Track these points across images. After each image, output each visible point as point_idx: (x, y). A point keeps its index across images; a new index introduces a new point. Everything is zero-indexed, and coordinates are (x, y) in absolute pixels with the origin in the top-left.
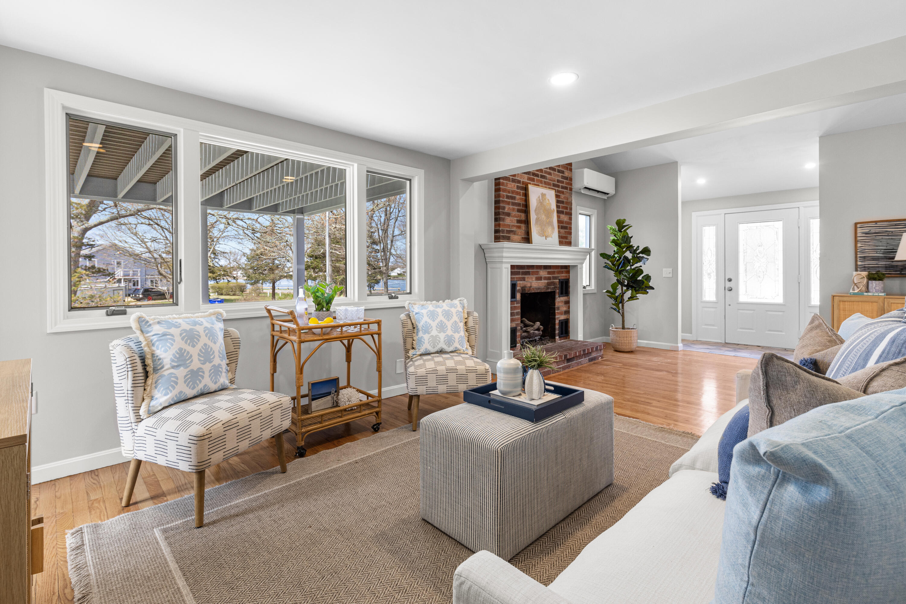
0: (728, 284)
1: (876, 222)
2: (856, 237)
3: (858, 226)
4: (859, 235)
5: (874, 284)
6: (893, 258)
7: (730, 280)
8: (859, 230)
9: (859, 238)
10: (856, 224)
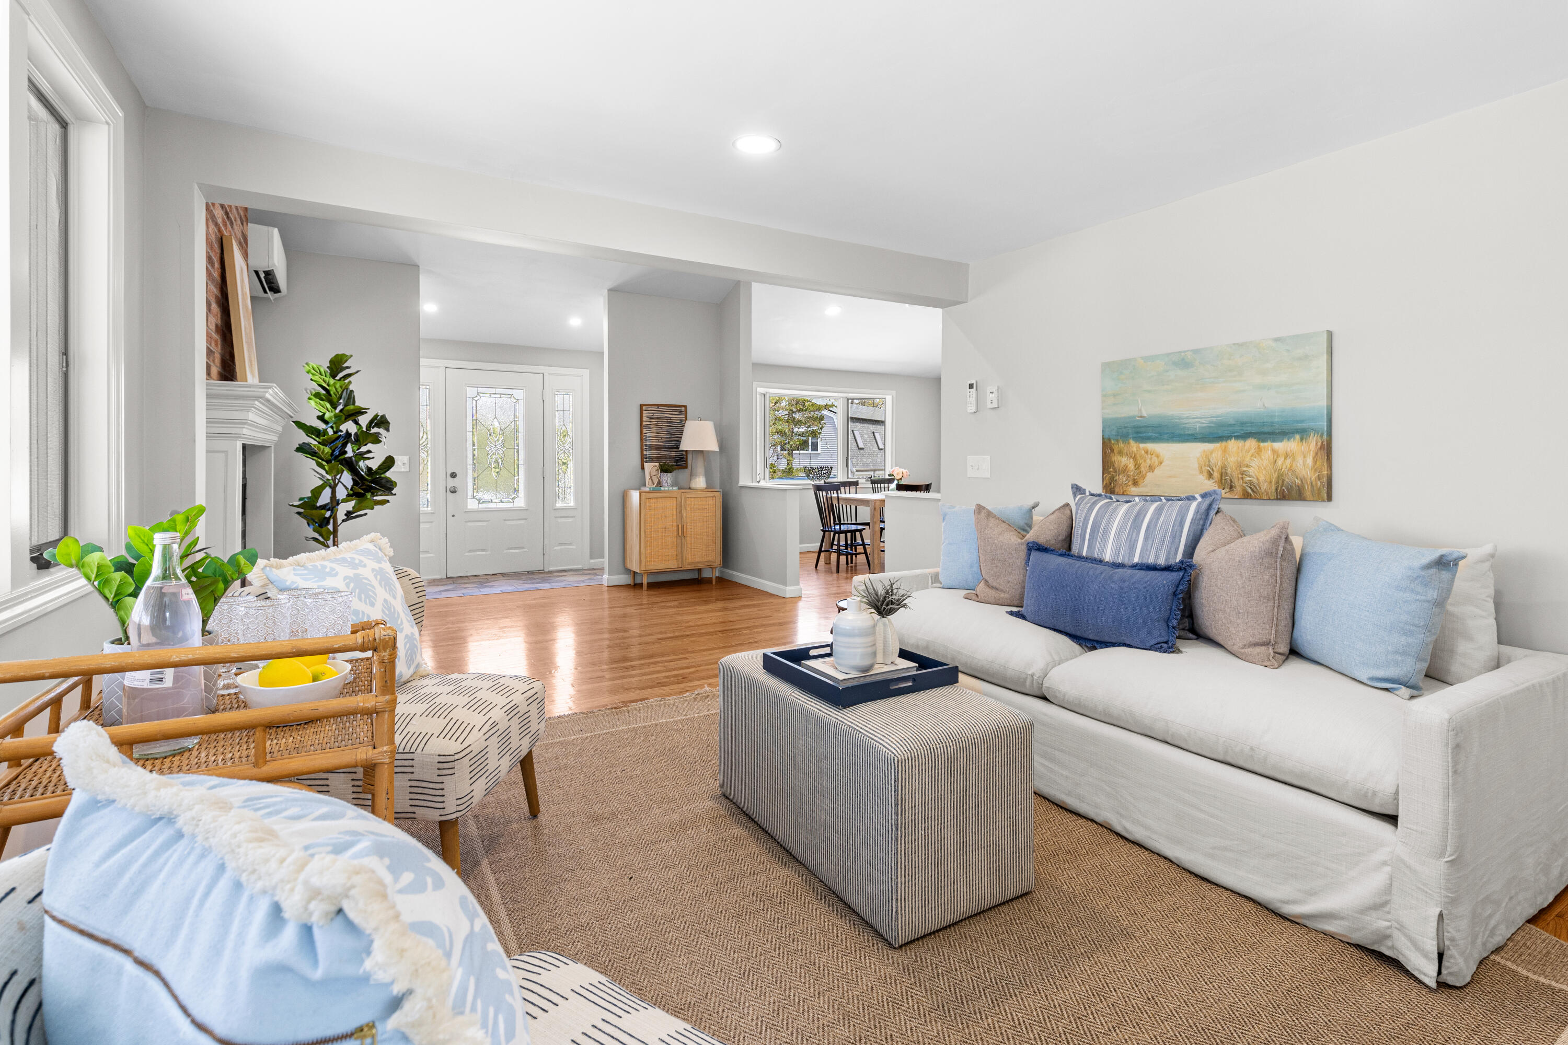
0: (451, 482)
1: (658, 405)
2: (641, 421)
3: (644, 408)
4: (645, 419)
5: (667, 478)
6: (678, 448)
7: (453, 475)
8: (645, 414)
9: (644, 423)
10: (641, 406)
